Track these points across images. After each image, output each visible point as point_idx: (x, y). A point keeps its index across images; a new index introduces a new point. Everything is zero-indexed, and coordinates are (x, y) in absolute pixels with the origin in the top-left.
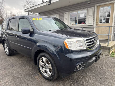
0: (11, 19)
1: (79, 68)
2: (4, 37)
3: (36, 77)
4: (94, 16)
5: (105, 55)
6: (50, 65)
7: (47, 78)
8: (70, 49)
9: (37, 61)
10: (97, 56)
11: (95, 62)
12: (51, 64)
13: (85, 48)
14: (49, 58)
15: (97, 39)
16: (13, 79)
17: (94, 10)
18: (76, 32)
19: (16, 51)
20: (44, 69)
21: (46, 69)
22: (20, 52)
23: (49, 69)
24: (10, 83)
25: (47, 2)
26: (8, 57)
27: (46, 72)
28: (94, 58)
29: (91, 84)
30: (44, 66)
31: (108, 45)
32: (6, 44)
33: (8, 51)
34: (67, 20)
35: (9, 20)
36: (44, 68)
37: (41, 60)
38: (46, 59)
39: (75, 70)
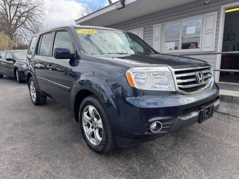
0: (43, 35)
1: (155, 130)
3: (75, 145)
4: (217, 30)
6: (100, 121)
7: (94, 147)
8: (137, 87)
9: (80, 113)
10: (205, 109)
11: (198, 123)
14: (98, 107)
15: (209, 75)
17: (218, 18)
19: (50, 96)
20: (90, 130)
21: (94, 130)
23: (99, 128)
26: (35, 107)
27: (93, 135)
30: (90, 123)
32: (32, 82)
33: (35, 96)
34: (158, 40)
35: (40, 36)
36: (90, 128)
37: (86, 111)
38: (94, 109)
39: (146, 133)
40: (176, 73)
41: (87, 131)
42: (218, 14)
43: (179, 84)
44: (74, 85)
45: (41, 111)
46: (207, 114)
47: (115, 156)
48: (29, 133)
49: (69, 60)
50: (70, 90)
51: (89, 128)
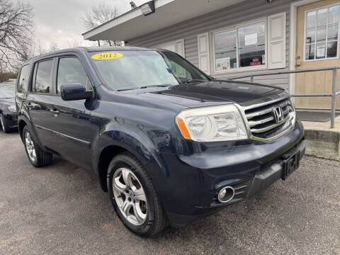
0: (38, 62)
2: (23, 114)
3: (106, 226)
4: (288, 38)
5: (323, 158)
6: (141, 190)
7: (135, 229)
8: (194, 138)
9: (108, 179)
10: (288, 158)
11: (281, 180)
12: (143, 186)
14: (136, 170)
16: (40, 233)
17: (288, 20)
18: (233, 89)
19: (57, 153)
20: (128, 203)
21: (132, 203)
23: (141, 201)
24: (31, 243)
25: (143, 7)
26: (35, 170)
27: (131, 211)
28: (276, 168)
30: (125, 193)
31: (332, 127)
32: (28, 134)
33: (34, 154)
34: (206, 56)
35: (35, 64)
36: (127, 201)
37: (118, 176)
38: (130, 174)
39: (213, 205)
40: (247, 112)
41: (122, 205)
42: (287, 15)
43: (251, 128)
44: (98, 137)
45: (47, 177)
46: (292, 164)
47: (167, 238)
48: (32, 214)
49: (84, 100)
50: (90, 146)
51: (124, 200)
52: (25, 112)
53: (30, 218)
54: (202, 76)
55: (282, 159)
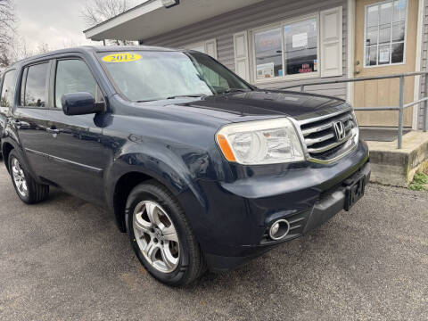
1: (277, 234)
2: (9, 135)
3: (125, 276)
4: (344, 39)
5: (389, 185)
6: (172, 227)
7: (162, 277)
8: (239, 161)
9: (127, 216)
10: (351, 184)
11: (343, 210)
12: (174, 223)
13: (299, 158)
14: (165, 203)
15: (350, 123)
16: (38, 287)
17: (345, 17)
18: (279, 100)
19: (56, 185)
20: (153, 246)
21: (159, 245)
22: (69, 190)
23: (170, 242)
24: (28, 300)
26: (27, 208)
27: (158, 255)
28: (338, 196)
29: (330, 292)
30: (150, 233)
31: (399, 147)
32: (16, 161)
33: (25, 187)
34: (244, 60)
35: (23, 68)
36: (152, 242)
37: (140, 210)
38: (156, 208)
39: (263, 242)
40: (303, 127)
41: (146, 248)
42: (343, 9)
43: (309, 147)
44: (111, 164)
45: (42, 216)
46: (356, 192)
47: (204, 288)
48: (26, 264)
49: (94, 115)
50: (102, 174)
51: (148, 241)
52: (11, 131)
53: (23, 269)
54: (242, 84)
55: (345, 185)
